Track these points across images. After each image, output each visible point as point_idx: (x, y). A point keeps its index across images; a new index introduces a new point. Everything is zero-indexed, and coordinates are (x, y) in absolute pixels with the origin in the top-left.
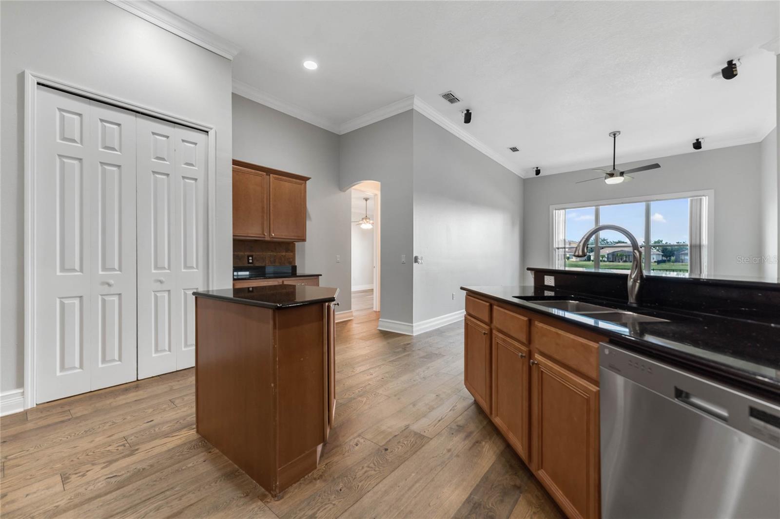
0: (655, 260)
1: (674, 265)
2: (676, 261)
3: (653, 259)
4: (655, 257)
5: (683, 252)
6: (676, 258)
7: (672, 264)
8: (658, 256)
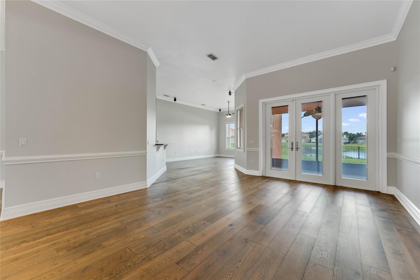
0: (344, 142)
1: (352, 145)
2: (354, 143)
3: (343, 141)
4: (343, 140)
5: (357, 138)
6: (354, 141)
7: (352, 144)
8: (345, 140)
